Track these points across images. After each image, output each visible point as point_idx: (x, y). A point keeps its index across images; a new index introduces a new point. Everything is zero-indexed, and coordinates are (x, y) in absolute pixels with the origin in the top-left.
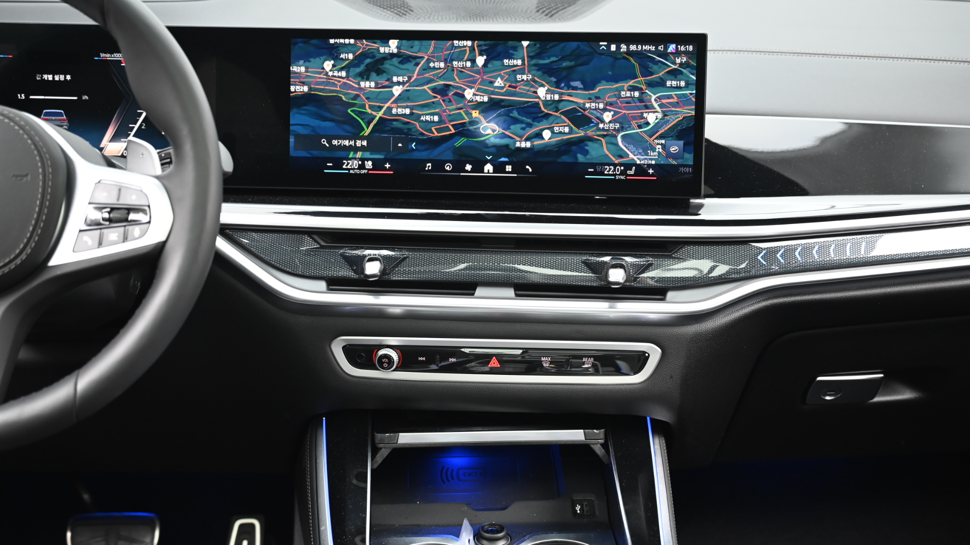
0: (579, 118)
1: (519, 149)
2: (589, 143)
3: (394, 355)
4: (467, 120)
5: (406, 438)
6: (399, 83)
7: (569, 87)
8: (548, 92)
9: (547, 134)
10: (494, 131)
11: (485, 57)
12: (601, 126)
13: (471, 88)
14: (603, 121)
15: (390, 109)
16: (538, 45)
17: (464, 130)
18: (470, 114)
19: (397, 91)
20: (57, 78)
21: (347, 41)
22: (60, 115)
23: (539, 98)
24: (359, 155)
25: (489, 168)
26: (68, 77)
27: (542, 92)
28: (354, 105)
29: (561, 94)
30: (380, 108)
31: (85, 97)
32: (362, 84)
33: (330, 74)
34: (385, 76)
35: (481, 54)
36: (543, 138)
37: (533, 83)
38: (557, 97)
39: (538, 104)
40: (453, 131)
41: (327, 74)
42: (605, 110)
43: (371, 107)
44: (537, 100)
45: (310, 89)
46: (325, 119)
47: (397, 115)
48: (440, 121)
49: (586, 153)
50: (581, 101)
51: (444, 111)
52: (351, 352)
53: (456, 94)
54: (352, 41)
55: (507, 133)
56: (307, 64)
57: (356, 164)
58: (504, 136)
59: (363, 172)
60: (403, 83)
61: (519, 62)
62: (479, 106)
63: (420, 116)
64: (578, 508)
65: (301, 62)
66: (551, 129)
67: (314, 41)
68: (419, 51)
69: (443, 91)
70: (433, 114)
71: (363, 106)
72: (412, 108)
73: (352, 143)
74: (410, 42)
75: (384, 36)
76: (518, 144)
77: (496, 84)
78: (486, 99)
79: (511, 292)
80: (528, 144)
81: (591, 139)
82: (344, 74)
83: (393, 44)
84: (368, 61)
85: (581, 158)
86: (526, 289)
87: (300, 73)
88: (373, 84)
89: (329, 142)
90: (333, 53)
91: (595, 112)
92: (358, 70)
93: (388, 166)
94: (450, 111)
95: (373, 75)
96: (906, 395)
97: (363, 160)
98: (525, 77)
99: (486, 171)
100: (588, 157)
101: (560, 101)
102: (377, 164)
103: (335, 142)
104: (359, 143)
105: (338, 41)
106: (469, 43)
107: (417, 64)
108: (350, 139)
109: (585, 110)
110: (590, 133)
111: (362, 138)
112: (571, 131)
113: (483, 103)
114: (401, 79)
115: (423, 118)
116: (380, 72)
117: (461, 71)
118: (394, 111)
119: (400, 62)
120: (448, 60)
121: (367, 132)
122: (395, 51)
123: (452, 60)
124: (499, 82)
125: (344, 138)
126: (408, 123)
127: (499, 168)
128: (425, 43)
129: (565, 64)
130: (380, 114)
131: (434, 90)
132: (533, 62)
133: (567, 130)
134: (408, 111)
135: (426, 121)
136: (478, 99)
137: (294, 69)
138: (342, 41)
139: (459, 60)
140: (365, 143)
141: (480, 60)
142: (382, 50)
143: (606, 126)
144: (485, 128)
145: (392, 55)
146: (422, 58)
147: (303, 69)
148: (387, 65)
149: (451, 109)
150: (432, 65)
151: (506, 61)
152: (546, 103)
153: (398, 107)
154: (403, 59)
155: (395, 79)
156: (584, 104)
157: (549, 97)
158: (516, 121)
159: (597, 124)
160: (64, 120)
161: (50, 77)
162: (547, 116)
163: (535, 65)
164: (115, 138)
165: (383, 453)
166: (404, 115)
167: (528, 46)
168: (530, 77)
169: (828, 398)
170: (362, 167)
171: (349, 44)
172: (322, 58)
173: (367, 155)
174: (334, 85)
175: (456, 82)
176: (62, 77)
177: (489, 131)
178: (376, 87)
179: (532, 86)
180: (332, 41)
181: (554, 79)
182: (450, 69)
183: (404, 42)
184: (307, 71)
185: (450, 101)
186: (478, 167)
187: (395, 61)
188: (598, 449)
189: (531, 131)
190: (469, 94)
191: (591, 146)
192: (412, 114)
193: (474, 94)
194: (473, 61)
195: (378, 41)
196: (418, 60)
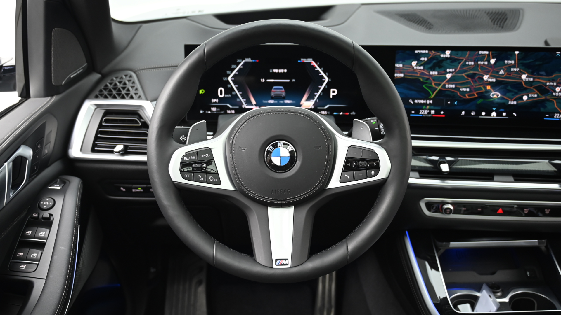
0: (543, 90)
1: (511, 105)
2: (547, 103)
3: (451, 207)
4: (484, 90)
5: (454, 244)
6: (450, 72)
7: (539, 74)
8: (527, 77)
9: (525, 98)
10: (498, 96)
11: (495, 59)
12: (554, 94)
13: (487, 75)
14: (555, 92)
15: (444, 85)
16: (523, 54)
17: (484, 95)
18: (485, 88)
19: (449, 76)
20: (280, 71)
21: (424, 52)
22: (281, 89)
23: (522, 80)
24: (428, 107)
25: (494, 114)
26: (286, 71)
27: (524, 77)
28: (426, 83)
29: (534, 78)
30: (440, 84)
31: (294, 80)
32: (431, 73)
33: (415, 68)
34: (443, 69)
35: (493, 58)
36: (523, 100)
37: (520, 73)
38: (531, 79)
39: (521, 83)
40: (476, 96)
41: (413, 68)
42: (557, 86)
43: (435, 84)
44: (521, 81)
45: (405, 75)
46: (411, 90)
47: (448, 88)
48: (470, 91)
49: (545, 107)
50: (544, 82)
51: (473, 86)
52: (429, 206)
53: (479, 78)
54: (427, 52)
55: (504, 97)
56: (404, 63)
57: (426, 112)
58: (501, 98)
59: (430, 115)
60: (452, 72)
61: (513, 62)
62: (490, 83)
63: (460, 88)
64: (528, 273)
65: (401, 62)
66: (528, 96)
67: (407, 52)
68: (461, 56)
69: (472, 76)
70: (467, 88)
71: (431, 84)
72: (456, 85)
73: (425, 102)
74: (456, 52)
75: (443, 49)
76: (510, 103)
77: (500, 73)
78: (494, 80)
79: (512, 179)
80: (515, 103)
81: (548, 100)
82: (422, 68)
83: (448, 53)
84: (435, 61)
85: (542, 110)
87: (400, 68)
88: (436, 73)
89: (413, 101)
90: (417, 57)
91: (551, 87)
92: (429, 66)
93: (442, 113)
94: (476, 86)
95: (437, 68)
97: (430, 110)
98: (515, 70)
99: (492, 115)
100: (546, 109)
101: (533, 81)
102: (437, 112)
103: (416, 101)
104: (428, 102)
105: (420, 51)
106: (487, 52)
107: (460, 63)
108: (424, 99)
109: (546, 85)
110: (548, 97)
111: (430, 99)
112: (538, 96)
113: (493, 82)
114: (451, 70)
115: (461, 90)
116: (440, 67)
117: (482, 66)
118: (447, 86)
119: (452, 62)
120: (476, 61)
121: (433, 96)
122: (449, 56)
123: (478, 61)
124: (502, 72)
125: (421, 99)
126: (453, 92)
127: (499, 114)
128: (464, 52)
129: (537, 63)
130: (439, 88)
131: (468, 76)
132: (521, 62)
133: (536, 96)
134: (453, 86)
135: (463, 91)
136: (491, 80)
137: (397, 65)
138: (422, 51)
139: (482, 61)
140: (431, 102)
141: (493, 61)
142: (442, 56)
143: (557, 94)
144: (493, 95)
145: (447, 58)
146: (462, 60)
147: (401, 66)
148: (444, 64)
149: (476, 85)
150: (467, 63)
151: (506, 62)
152: (526, 82)
153: (449, 84)
154: (452, 60)
155: (448, 70)
156: (546, 83)
157: (527, 79)
158: (509, 91)
159: (552, 93)
160: (283, 91)
161: (277, 71)
162: (526, 89)
163: (521, 63)
164: (308, 99)
165: (442, 251)
166: (452, 88)
167: (518, 54)
168: (518, 69)
170: (429, 113)
171: (425, 53)
172: (411, 60)
173: (432, 107)
174: (417, 73)
175: (480, 71)
176: (282, 71)
177: (495, 96)
178: (438, 74)
179: (519, 74)
180: (416, 52)
181: (531, 71)
182: (476, 64)
183: (454, 52)
184: (403, 66)
185: (476, 81)
186: (489, 113)
187: (448, 61)
188: (543, 248)
189: (517, 96)
190: (486, 77)
191: (548, 104)
192: (456, 87)
193: (489, 78)
194: (489, 62)
195: (440, 52)
196: (460, 61)
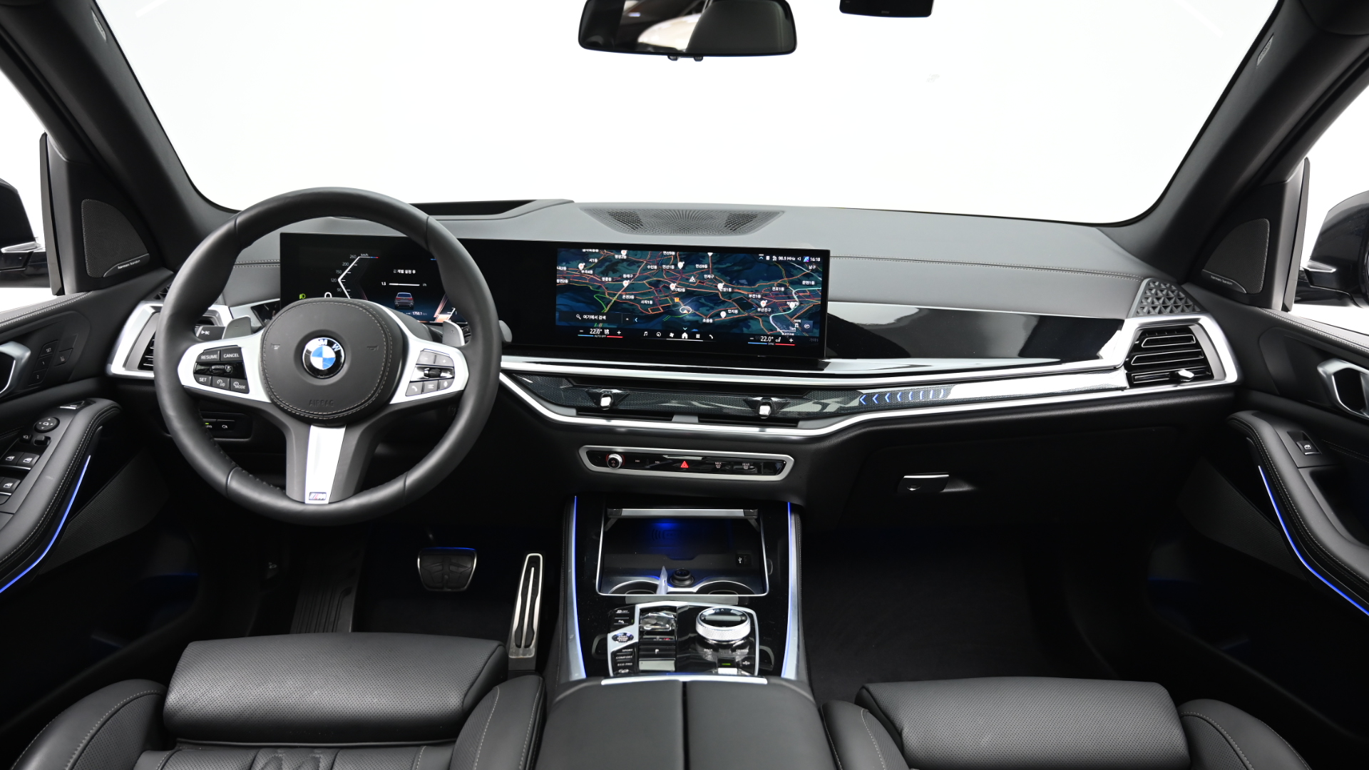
0: (745, 304)
1: (705, 323)
2: (751, 321)
3: (619, 458)
4: (671, 303)
5: (627, 512)
6: (627, 279)
7: (738, 283)
8: (725, 286)
9: (723, 314)
10: (689, 311)
11: (684, 263)
12: (759, 309)
13: (674, 283)
14: (760, 307)
15: (621, 295)
16: (718, 256)
17: (671, 310)
18: (673, 300)
19: (626, 283)
20: (406, 272)
21: (594, 250)
22: (408, 296)
23: (718, 290)
24: (601, 325)
25: (685, 335)
26: (414, 272)
27: (720, 286)
28: (597, 292)
29: (733, 288)
30: (615, 295)
31: (425, 285)
32: (603, 279)
33: (583, 272)
34: (618, 274)
35: (681, 261)
36: (720, 317)
37: (716, 281)
38: (730, 290)
39: (718, 294)
40: (662, 311)
41: (580, 271)
42: (762, 299)
43: (609, 294)
44: (717, 291)
45: (569, 281)
46: (578, 301)
47: (626, 299)
48: (653, 304)
49: (749, 327)
50: (746, 293)
51: (657, 297)
52: (593, 456)
53: (664, 286)
54: (597, 251)
55: (697, 313)
56: (568, 265)
57: (599, 331)
58: (695, 315)
59: (603, 336)
60: (630, 279)
61: (706, 266)
62: (678, 294)
63: (641, 300)
64: (740, 560)
65: (564, 264)
66: (726, 311)
67: (573, 250)
68: (640, 258)
69: (656, 284)
70: (649, 300)
71: (604, 293)
72: (635, 295)
73: (596, 317)
74: (635, 252)
75: (618, 247)
76: (704, 320)
77: (691, 281)
78: (684, 290)
79: (696, 419)
80: (711, 321)
81: (752, 318)
82: (591, 272)
83: (624, 253)
84: (607, 264)
85: (745, 330)
86: (705, 417)
87: (563, 271)
88: (610, 279)
89: (581, 316)
90: (585, 258)
91: (755, 300)
92: (601, 269)
93: (619, 333)
94: (661, 297)
95: (611, 273)
96: (965, 488)
97: (603, 329)
98: (709, 276)
99: (683, 337)
100: (750, 330)
101: (732, 292)
102: (613, 332)
103: (585, 317)
104: (601, 318)
105: (588, 250)
106: (673, 253)
107: (639, 267)
108: (595, 315)
109: (749, 298)
110: (751, 314)
111: (603, 314)
112: (739, 313)
113: (682, 292)
114: (628, 276)
115: (642, 302)
116: (615, 271)
117: (668, 271)
118: (624, 297)
119: (629, 265)
120: (660, 265)
121: (606, 310)
122: (625, 257)
123: (662, 264)
124: (692, 279)
125: (592, 315)
126: (633, 305)
127: (691, 336)
128: (645, 252)
129: (736, 268)
130: (615, 299)
131: (650, 283)
132: (715, 266)
133: (736, 312)
134: (632, 297)
135: (645, 304)
136: (679, 290)
137: (559, 268)
138: (590, 250)
139: (667, 265)
140: (604, 317)
141: (681, 265)
142: (616, 256)
143: (762, 310)
144: (683, 310)
145: (623, 260)
146: (643, 262)
147: (565, 268)
148: (620, 267)
149: (661, 296)
150: (649, 267)
151: (697, 266)
152: (723, 293)
153: (626, 294)
154: (629, 262)
155: (625, 276)
156: (748, 295)
157: (725, 290)
158: (703, 305)
159: (756, 309)
160: (411, 299)
161: (402, 272)
162: (724, 302)
163: (716, 268)
164: (443, 312)
165: (612, 522)
166: (630, 300)
167: (712, 256)
168: (713, 276)
169: (912, 489)
170: (602, 333)
171: (595, 252)
172: (578, 261)
173: (606, 325)
174: (586, 279)
175: (665, 278)
176: (410, 272)
177: (685, 312)
178: (612, 281)
179: (714, 283)
180: (584, 250)
181: (728, 278)
182: (660, 269)
183: (631, 252)
184: (567, 270)
185: (660, 291)
186: (678, 335)
187: (625, 264)
188: (753, 522)
189: (713, 312)
190: (673, 286)
191: (752, 323)
192: (635, 299)
193: (676, 287)
194: (676, 265)
195: (614, 251)
196: (640, 264)
